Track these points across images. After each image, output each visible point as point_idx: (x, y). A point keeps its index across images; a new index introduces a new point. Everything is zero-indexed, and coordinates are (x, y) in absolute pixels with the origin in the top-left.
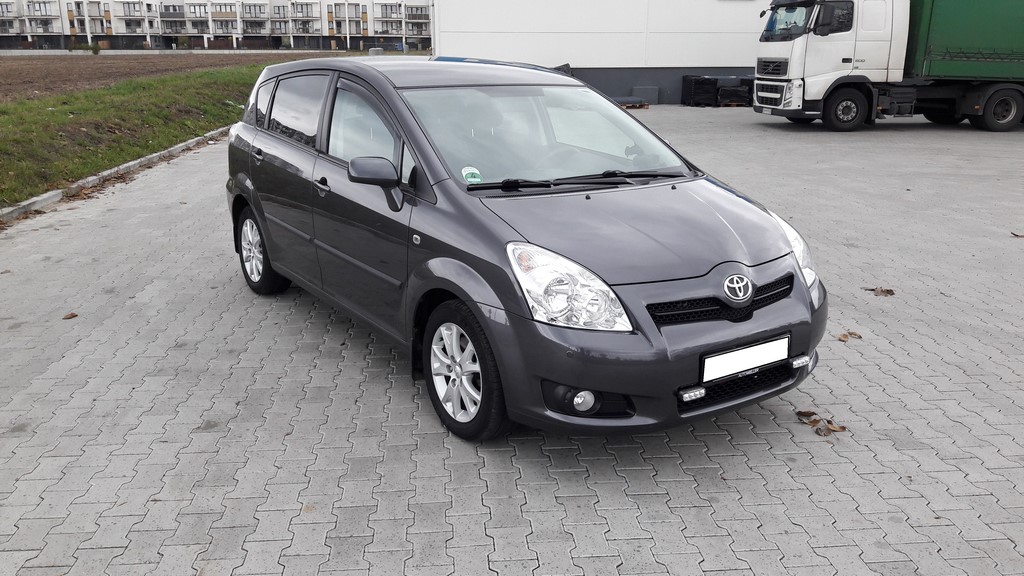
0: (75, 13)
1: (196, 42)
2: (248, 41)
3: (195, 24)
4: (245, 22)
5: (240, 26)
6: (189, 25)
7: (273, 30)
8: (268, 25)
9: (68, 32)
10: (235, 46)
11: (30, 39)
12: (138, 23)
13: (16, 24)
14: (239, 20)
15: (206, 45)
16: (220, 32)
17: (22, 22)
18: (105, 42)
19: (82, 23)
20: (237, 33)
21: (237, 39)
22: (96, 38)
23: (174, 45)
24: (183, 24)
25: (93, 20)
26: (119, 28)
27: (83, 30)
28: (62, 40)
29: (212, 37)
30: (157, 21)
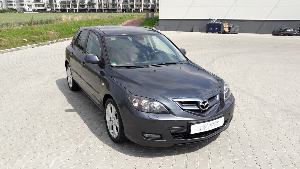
0: (100, 3)
1: (131, 11)
2: (145, 11)
3: (131, 6)
4: (144, 5)
5: (143, 6)
6: (129, 6)
7: (152, 8)
8: (151, 6)
9: (98, 8)
10: (141, 12)
11: (88, 10)
12: (116, 5)
13: (86, 6)
14: (143, 5)
15: (133, 12)
16: (137, 8)
17: (87, 5)
18: (107, 11)
19: (101, 5)
20: (142, 9)
21: (141, 10)
22: (105, 10)
23: (125, 12)
24: (127, 6)
25: (104, 5)
26: (111, 7)
27: (102, 8)
28: (96, 10)
29: (135, 9)
30: (121, 5)
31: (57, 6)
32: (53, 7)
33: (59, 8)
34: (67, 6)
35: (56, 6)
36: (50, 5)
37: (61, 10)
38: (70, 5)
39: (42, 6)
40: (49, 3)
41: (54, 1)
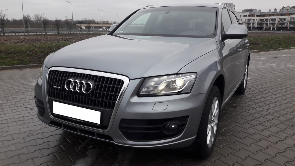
11: (288, 28)
17: (288, 23)
32: (250, 26)
33: (256, 26)
34: (264, 24)
36: (247, 23)
40: (247, 21)
41: (252, 20)
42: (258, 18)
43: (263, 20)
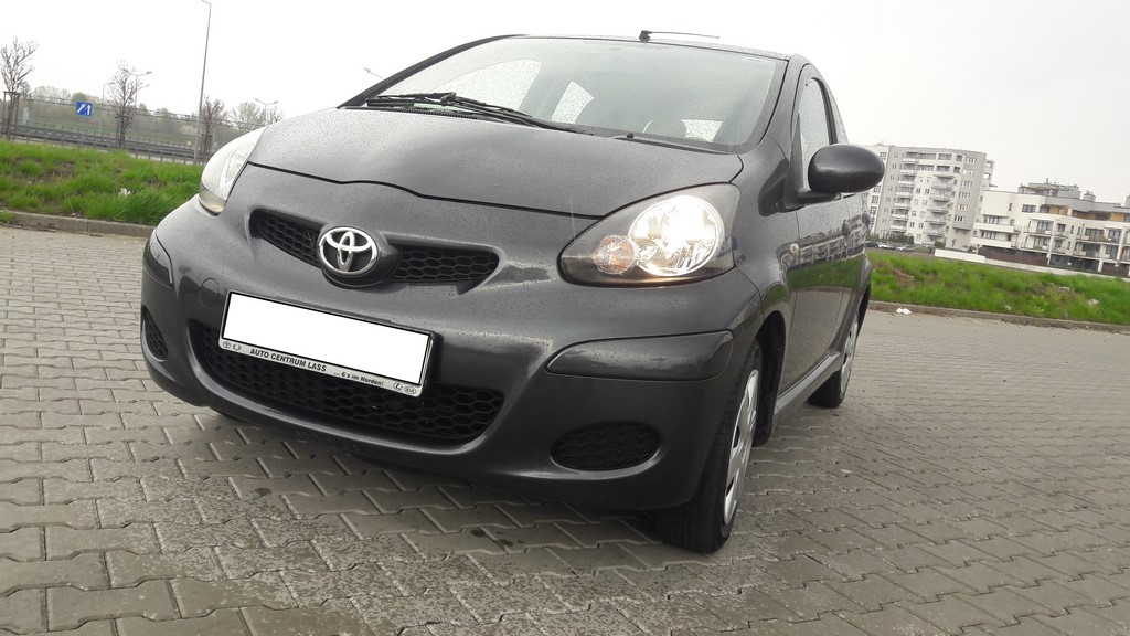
31: (1065, 244)
32: (1044, 248)
33: (1069, 253)
34: (1103, 250)
35: (1059, 241)
36: (1036, 237)
37: (1073, 259)
38: (1117, 247)
39: (1004, 237)
40: (1034, 228)
41: (1055, 227)
42: (1079, 222)
43: (1101, 231)
